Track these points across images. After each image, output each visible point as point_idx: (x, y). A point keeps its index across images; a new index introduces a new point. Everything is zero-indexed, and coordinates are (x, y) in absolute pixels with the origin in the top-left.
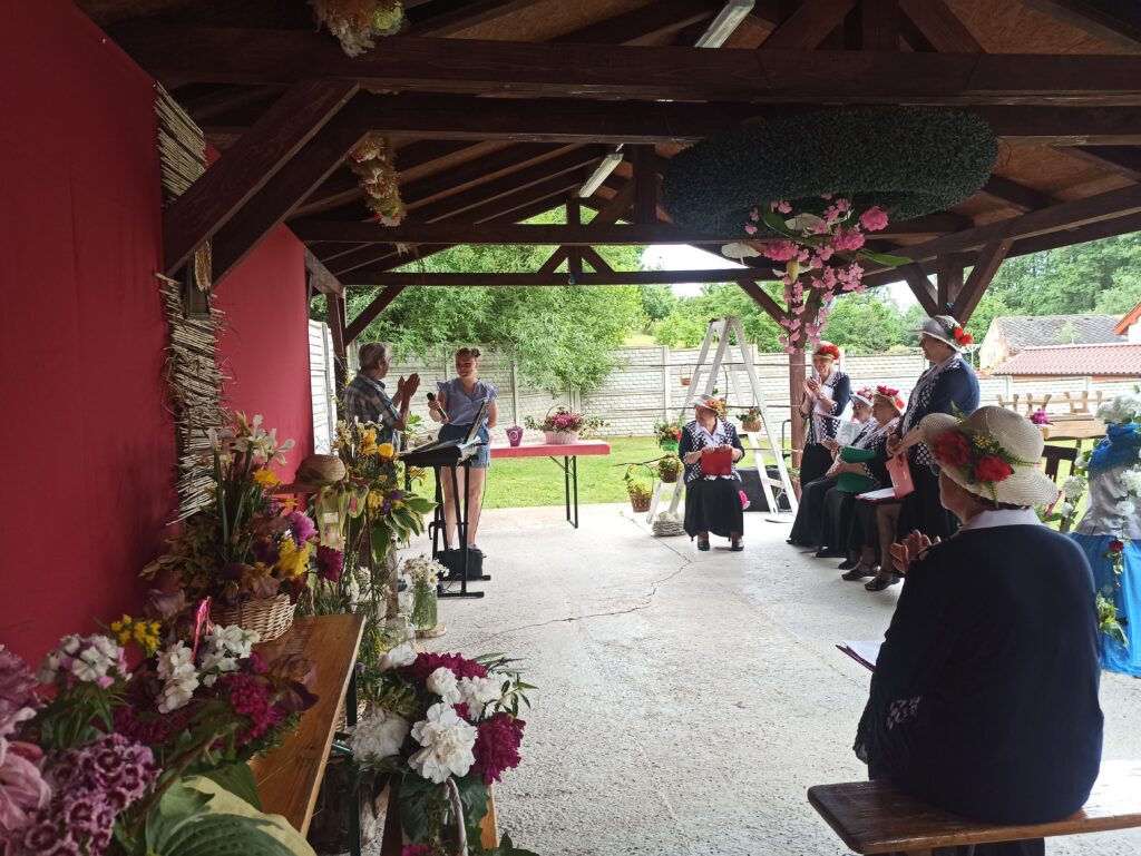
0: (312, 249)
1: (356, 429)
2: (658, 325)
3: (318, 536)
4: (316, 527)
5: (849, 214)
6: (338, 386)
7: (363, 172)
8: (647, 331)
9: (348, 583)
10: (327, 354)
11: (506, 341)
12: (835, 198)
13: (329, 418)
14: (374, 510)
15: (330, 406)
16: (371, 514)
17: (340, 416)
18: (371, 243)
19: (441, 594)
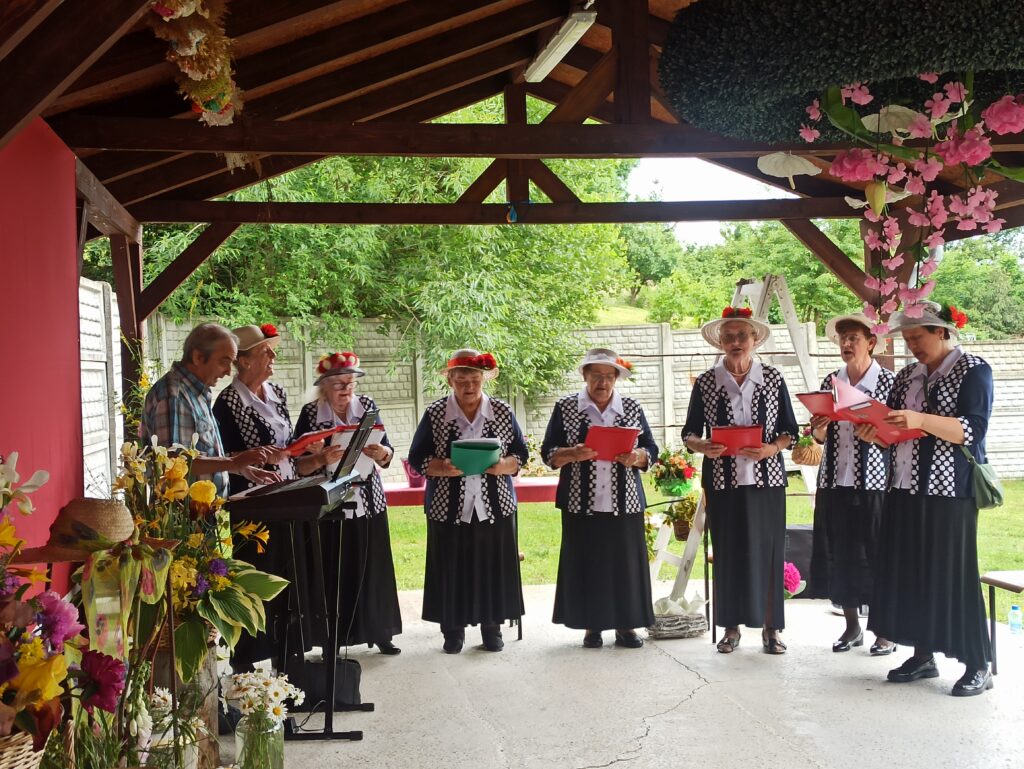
0: (90, 163)
1: (154, 457)
2: (652, 291)
3: (85, 633)
4: (83, 619)
5: (966, 106)
6: (126, 387)
7: (173, 38)
8: (635, 302)
9: (134, 715)
10: (109, 334)
11: (404, 315)
12: (945, 79)
13: (111, 440)
14: (181, 592)
15: (112, 422)
16: (175, 600)
17: (129, 436)
18: (187, 153)
19: (291, 733)
